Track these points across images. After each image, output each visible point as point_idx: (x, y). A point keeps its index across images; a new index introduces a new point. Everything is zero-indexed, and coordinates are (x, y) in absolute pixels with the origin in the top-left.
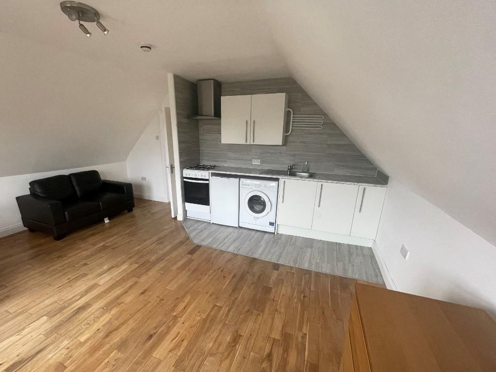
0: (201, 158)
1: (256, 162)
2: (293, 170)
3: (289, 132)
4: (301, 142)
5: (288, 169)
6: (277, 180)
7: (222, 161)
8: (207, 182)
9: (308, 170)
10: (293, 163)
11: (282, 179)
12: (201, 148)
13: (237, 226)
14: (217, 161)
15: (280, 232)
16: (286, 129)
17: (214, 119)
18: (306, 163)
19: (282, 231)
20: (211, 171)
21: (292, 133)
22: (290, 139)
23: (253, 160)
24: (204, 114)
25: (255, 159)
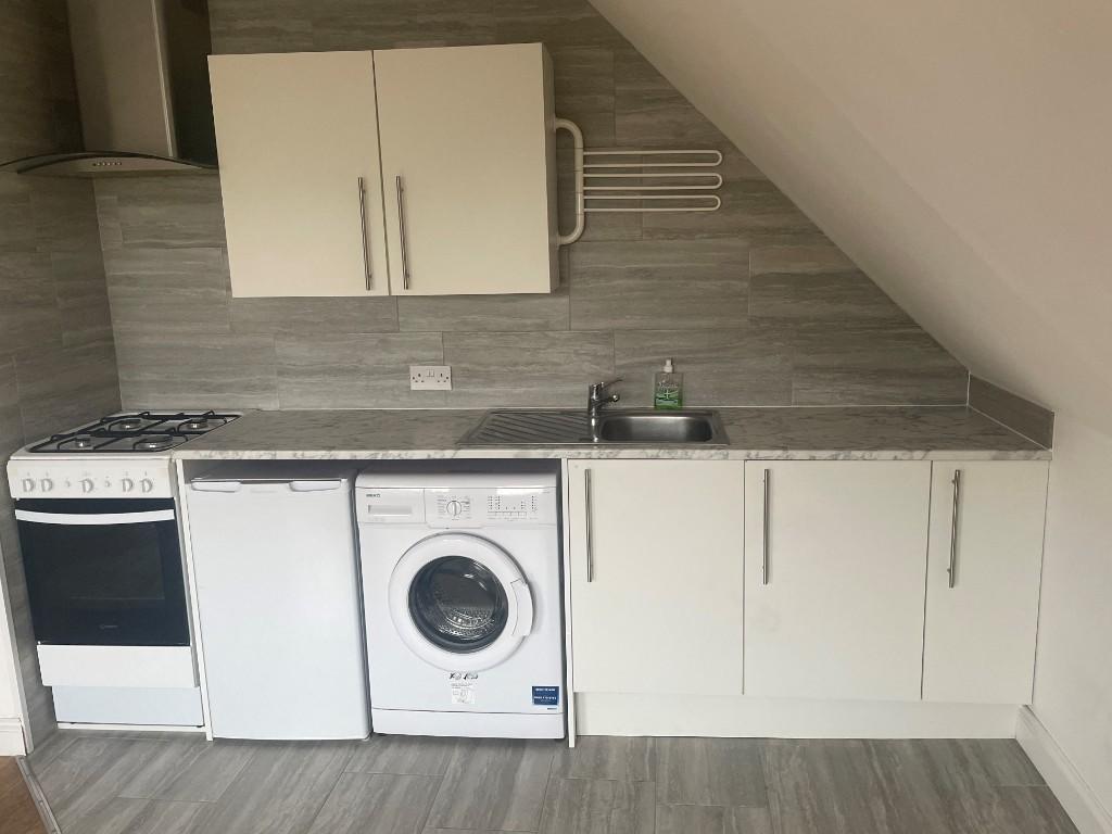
0: (122, 375)
1: (430, 381)
2: (612, 406)
3: (573, 228)
4: (633, 273)
5: (590, 400)
6: (551, 467)
7: (249, 388)
8: (165, 515)
9: (680, 400)
10: (606, 372)
11: (576, 463)
12: (118, 326)
13: (361, 734)
14: (220, 388)
15: (592, 728)
16: (561, 218)
17: (177, 174)
18: (668, 369)
19: (601, 720)
20: (181, 455)
21: (589, 235)
22: (581, 260)
23: (414, 370)
24: (121, 147)
25: (422, 362)
